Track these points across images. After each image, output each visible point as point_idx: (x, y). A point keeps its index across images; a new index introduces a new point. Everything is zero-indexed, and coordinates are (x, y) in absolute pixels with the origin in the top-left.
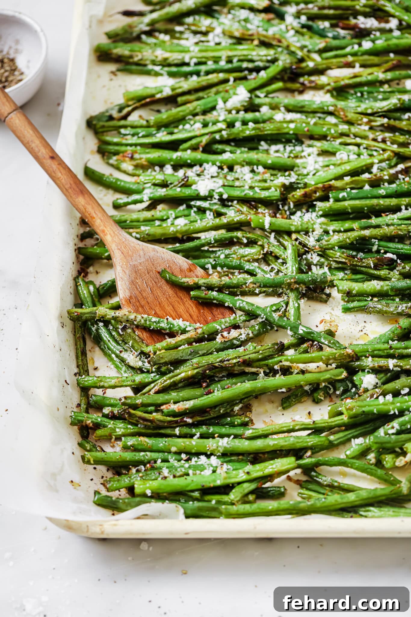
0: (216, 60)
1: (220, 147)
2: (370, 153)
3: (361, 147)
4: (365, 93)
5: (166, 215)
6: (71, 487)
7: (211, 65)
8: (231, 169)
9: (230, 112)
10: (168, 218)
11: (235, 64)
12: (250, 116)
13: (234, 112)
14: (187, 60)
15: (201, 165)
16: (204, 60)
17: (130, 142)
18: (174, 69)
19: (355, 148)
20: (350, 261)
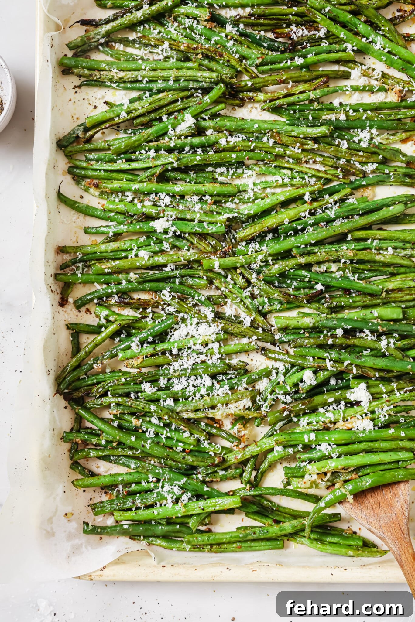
0: (166, 79)
1: (172, 174)
2: (301, 175)
3: (294, 171)
4: (297, 111)
5: (129, 247)
6: (66, 520)
7: (160, 85)
8: (182, 197)
9: (179, 138)
10: (132, 249)
11: (183, 84)
12: (196, 140)
13: (183, 137)
14: (140, 78)
15: (156, 194)
16: (154, 79)
17: (95, 167)
18: (129, 85)
19: (289, 172)
20: (286, 298)
